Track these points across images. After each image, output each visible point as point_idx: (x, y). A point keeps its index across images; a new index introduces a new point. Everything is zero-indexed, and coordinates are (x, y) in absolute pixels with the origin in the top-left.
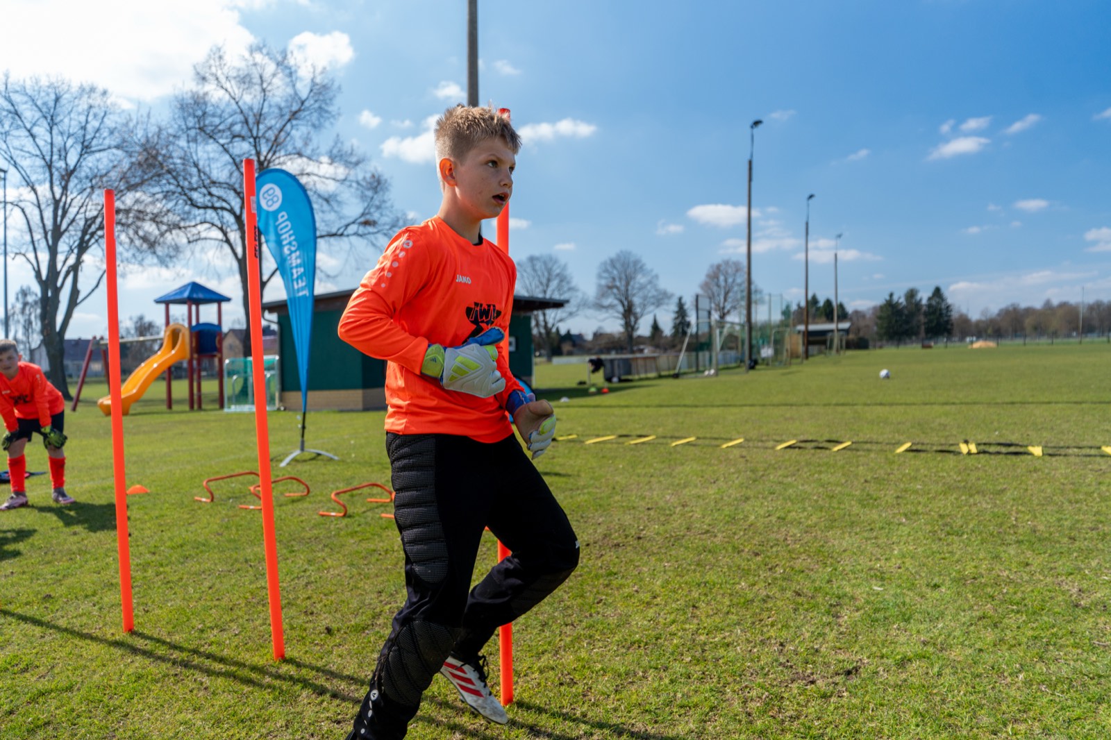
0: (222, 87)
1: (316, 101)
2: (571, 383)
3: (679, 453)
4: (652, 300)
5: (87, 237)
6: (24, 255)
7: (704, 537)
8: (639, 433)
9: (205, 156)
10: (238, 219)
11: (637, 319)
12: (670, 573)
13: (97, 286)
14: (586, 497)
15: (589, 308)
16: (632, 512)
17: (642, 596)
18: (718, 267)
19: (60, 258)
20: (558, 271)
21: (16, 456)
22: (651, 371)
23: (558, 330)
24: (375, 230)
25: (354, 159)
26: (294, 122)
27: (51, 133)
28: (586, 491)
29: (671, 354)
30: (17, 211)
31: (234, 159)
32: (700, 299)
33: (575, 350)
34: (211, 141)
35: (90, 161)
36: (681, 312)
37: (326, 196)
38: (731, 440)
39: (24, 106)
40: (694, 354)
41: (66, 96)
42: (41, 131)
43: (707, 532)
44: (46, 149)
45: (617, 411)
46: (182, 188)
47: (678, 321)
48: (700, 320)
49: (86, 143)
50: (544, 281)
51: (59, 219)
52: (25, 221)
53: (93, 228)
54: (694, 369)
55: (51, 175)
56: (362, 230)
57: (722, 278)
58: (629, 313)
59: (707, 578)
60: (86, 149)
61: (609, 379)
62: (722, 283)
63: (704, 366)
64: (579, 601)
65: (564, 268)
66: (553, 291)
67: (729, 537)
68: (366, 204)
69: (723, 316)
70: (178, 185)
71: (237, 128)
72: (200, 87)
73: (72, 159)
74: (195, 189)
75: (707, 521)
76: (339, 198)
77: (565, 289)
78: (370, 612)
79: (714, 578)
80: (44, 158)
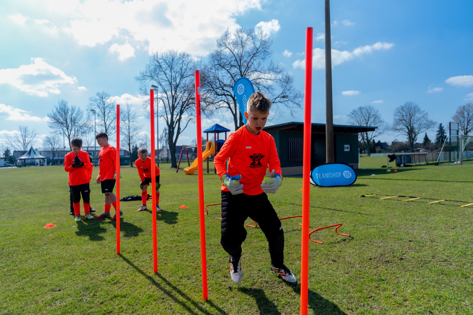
0: (227, 47)
1: (263, 48)
2: (379, 167)
3: (433, 208)
4: (424, 126)
5: (183, 109)
6: (163, 116)
7: (443, 264)
8: (411, 195)
9: (222, 75)
10: (234, 98)
11: (416, 135)
12: (418, 286)
13: (186, 127)
14: (374, 230)
15: (390, 130)
16: (400, 241)
17: (397, 298)
18: (464, 108)
19: (175, 116)
20: (374, 113)
21: (144, 191)
22: (423, 162)
23: (373, 140)
24: (288, 100)
25: (278, 70)
26: (254, 58)
27: (171, 72)
28: (375, 226)
29: (434, 153)
30: (161, 101)
31: (231, 75)
32: (451, 124)
33: (382, 150)
34: (224, 69)
35: (183, 81)
36: (441, 130)
37: (267, 87)
38: (467, 203)
39: (163, 63)
40: (448, 153)
41: (176, 58)
42: (168, 72)
43: (446, 260)
44: (170, 78)
45: (400, 182)
46: (213, 88)
47: (439, 136)
48: (452, 136)
49: (182, 75)
50: (367, 118)
51: (174, 103)
52: (163, 104)
53: (185, 105)
54: (448, 161)
55: (171, 87)
56: (282, 100)
57: (466, 113)
58: (411, 133)
59: (442, 293)
60: (182, 77)
61: (398, 165)
62: (466, 116)
63: (454, 159)
64: (359, 294)
65: (377, 111)
66: (371, 123)
67: (460, 266)
68: (283, 89)
69: (466, 133)
70: (212, 87)
71: (232, 63)
72: (219, 49)
73: (178, 81)
74: (218, 88)
75: (446, 254)
76: (272, 87)
77: (377, 121)
78: (251, 282)
79: (447, 294)
80: (169, 82)
